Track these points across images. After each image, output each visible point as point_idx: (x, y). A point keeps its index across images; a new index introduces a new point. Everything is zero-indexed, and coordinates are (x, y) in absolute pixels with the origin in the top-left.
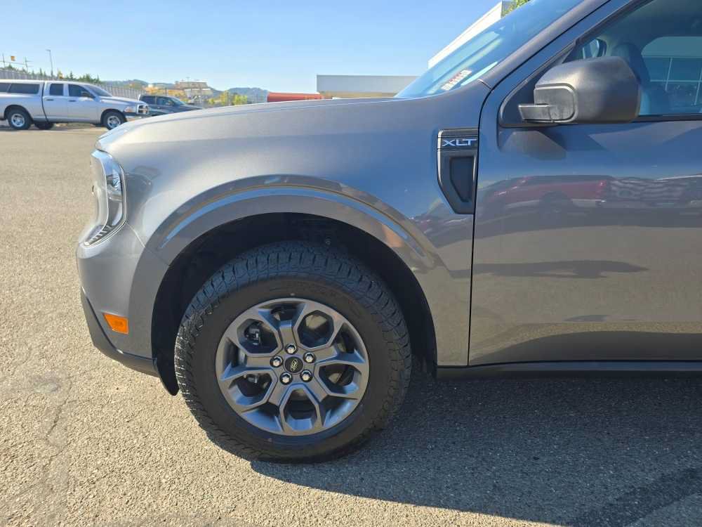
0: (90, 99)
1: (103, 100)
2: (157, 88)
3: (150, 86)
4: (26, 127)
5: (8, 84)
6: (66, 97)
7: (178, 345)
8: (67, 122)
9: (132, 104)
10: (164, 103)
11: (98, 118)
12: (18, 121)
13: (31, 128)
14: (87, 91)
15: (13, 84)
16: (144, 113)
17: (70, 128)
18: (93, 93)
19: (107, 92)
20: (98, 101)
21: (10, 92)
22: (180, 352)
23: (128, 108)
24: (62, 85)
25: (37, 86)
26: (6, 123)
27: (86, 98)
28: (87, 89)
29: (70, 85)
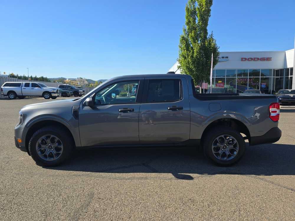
0: (39, 88)
1: (44, 88)
2: (70, 80)
3: (67, 80)
4: (14, 98)
5: (10, 83)
6: (30, 87)
7: (29, 144)
8: (30, 96)
9: (54, 89)
10: (68, 88)
11: (41, 94)
12: (12, 96)
13: (16, 98)
14: (38, 85)
15: (12, 83)
16: (58, 92)
17: (31, 98)
18: (40, 86)
19: (46, 85)
20: (42, 88)
21: (10, 86)
22: (30, 145)
23: (52, 91)
24: (29, 83)
25: (20, 84)
26: (7, 97)
27: (37, 88)
28: (38, 84)
29: (32, 83)
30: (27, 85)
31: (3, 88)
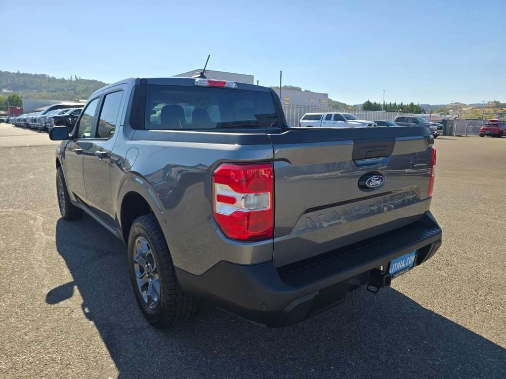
0: (343, 122)
1: (349, 122)
5: (309, 115)
6: (332, 121)
14: (342, 117)
18: (345, 118)
20: (347, 122)
24: (332, 114)
25: (320, 116)
27: (341, 121)
28: (342, 115)
29: (335, 115)
30: (328, 117)
31: (303, 123)
